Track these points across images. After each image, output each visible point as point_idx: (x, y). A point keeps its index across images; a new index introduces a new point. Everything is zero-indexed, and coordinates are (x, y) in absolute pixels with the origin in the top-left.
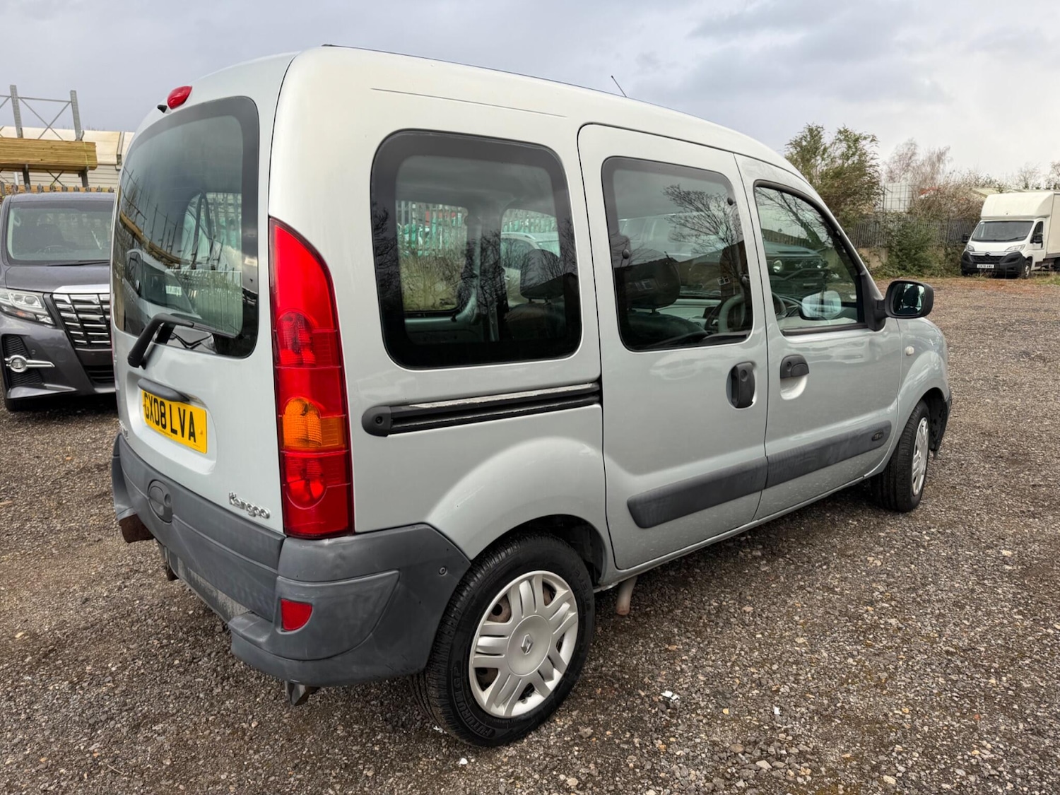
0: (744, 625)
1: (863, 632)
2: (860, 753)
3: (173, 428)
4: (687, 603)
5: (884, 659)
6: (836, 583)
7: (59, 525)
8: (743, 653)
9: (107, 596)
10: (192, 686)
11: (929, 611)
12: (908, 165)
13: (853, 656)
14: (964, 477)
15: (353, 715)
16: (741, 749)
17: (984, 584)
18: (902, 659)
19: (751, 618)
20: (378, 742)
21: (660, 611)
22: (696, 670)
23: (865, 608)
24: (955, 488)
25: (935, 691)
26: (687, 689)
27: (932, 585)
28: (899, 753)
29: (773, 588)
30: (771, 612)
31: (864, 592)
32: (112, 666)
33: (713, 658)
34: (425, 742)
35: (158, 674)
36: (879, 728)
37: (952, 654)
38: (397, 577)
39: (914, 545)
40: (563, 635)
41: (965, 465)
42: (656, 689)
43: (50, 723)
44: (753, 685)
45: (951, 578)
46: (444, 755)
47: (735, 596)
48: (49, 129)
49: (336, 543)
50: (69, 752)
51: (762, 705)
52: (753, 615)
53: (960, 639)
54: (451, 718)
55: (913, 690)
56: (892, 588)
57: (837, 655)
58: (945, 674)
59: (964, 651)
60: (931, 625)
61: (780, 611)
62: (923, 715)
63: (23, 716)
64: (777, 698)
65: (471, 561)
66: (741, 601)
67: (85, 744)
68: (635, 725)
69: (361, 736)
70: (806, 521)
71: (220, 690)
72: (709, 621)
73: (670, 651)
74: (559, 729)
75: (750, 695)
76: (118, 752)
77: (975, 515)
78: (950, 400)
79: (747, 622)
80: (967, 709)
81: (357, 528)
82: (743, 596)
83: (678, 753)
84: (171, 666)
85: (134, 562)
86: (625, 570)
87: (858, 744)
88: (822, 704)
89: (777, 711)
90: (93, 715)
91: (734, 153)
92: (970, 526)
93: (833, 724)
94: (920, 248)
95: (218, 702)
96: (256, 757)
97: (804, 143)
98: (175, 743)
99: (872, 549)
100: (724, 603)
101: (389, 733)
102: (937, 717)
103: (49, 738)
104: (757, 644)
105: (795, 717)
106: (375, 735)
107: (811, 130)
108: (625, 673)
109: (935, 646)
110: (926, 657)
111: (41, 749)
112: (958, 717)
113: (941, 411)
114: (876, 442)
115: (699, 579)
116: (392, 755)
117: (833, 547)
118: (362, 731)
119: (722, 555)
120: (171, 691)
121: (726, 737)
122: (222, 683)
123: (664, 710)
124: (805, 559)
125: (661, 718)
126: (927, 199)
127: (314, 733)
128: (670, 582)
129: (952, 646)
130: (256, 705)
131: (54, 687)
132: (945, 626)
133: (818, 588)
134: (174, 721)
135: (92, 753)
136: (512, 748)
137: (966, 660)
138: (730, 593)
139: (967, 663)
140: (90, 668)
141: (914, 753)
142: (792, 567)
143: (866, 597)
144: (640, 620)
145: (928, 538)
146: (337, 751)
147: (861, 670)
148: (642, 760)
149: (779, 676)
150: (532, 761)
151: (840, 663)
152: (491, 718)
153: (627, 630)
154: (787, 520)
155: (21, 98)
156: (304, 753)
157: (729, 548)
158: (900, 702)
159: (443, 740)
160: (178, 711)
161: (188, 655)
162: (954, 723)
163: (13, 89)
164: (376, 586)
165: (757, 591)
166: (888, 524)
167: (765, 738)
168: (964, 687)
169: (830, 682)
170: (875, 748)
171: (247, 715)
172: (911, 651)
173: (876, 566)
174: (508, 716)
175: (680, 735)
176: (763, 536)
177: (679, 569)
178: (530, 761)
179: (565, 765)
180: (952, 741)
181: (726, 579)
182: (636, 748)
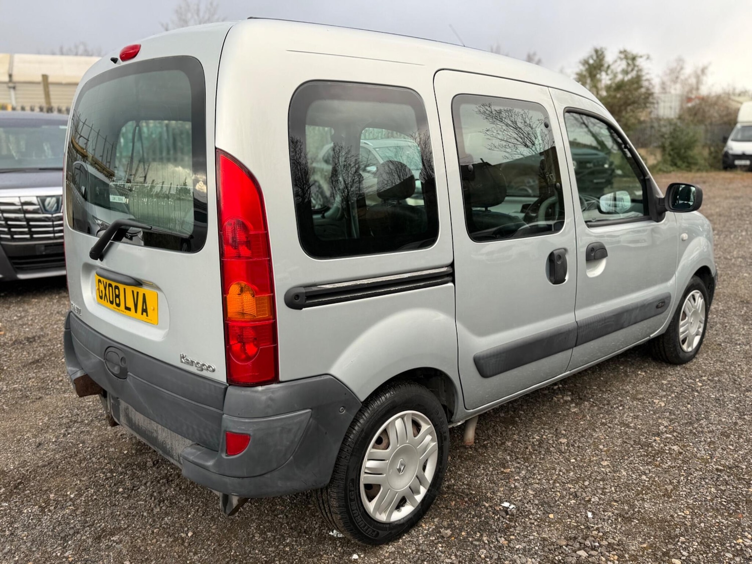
0: (561, 452)
1: (653, 456)
2: (654, 543)
4: (515, 437)
5: (670, 475)
6: (631, 420)
8: (561, 473)
9: (55, 441)
10: (136, 507)
11: (702, 440)
12: (677, 78)
13: (645, 474)
14: (728, 336)
15: (265, 525)
16: (565, 543)
17: (744, 419)
18: (683, 475)
19: (566, 447)
20: (288, 544)
21: (494, 444)
22: (526, 487)
23: (654, 438)
24: (720, 345)
25: (709, 498)
26: (520, 501)
27: (704, 420)
28: (683, 543)
29: (581, 424)
30: (581, 443)
31: (652, 426)
32: (71, 494)
33: (539, 477)
34: (324, 544)
35: (107, 499)
36: (667, 526)
37: (721, 471)
39: (690, 390)
40: (426, 460)
41: (728, 327)
42: (497, 501)
43: (30, 537)
44: (571, 497)
45: (719, 415)
46: (340, 553)
47: (552, 431)
50: (49, 558)
51: (578, 511)
52: (568, 445)
53: (726, 460)
54: (347, 523)
55: (692, 498)
56: (674, 423)
57: (634, 473)
58: (716, 485)
59: (730, 468)
60: (704, 450)
61: (588, 442)
62: (700, 515)
64: (589, 506)
66: (557, 434)
67: (60, 552)
68: (484, 527)
69: (274, 540)
70: (604, 373)
71: (158, 510)
72: (534, 450)
73: (505, 473)
74: (426, 532)
75: (569, 504)
76: (88, 557)
77: (737, 366)
78: (716, 274)
79: (563, 450)
80: (733, 510)
82: (558, 431)
83: (517, 547)
84: (117, 493)
85: (72, 414)
86: (472, 410)
87: (652, 538)
88: (624, 509)
89: (590, 515)
90: (62, 530)
92: (733, 374)
93: (633, 523)
94: (688, 147)
95: (159, 519)
96: (196, 557)
98: (131, 549)
99: (657, 394)
100: (544, 437)
101: (296, 538)
102: (711, 516)
103: (31, 548)
104: (572, 467)
105: (604, 519)
106: (285, 540)
108: (472, 490)
109: (707, 465)
110: (701, 473)
111: (26, 556)
112: (726, 516)
113: (710, 284)
114: (659, 309)
115: (523, 418)
116: (299, 554)
117: (627, 392)
118: (274, 537)
119: (540, 400)
120: (120, 511)
121: (552, 534)
123: (504, 516)
124: (606, 402)
125: (502, 522)
126: (694, 107)
127: (237, 539)
128: (501, 422)
129: (721, 465)
130: (188, 520)
132: (715, 450)
133: (616, 424)
135: (67, 558)
136: (391, 546)
137: (732, 475)
138: (549, 429)
139: (732, 477)
140: (53, 496)
141: (694, 543)
142: (596, 408)
143: (654, 430)
144: (480, 451)
145: (700, 384)
146: (257, 551)
147: (652, 484)
148: (491, 552)
149: (590, 489)
150: (407, 555)
151: (636, 479)
152: (375, 523)
153: (471, 458)
154: (590, 372)
156: (232, 553)
157: (545, 394)
158: (682, 506)
159: (338, 542)
161: (128, 484)
162: (724, 521)
165: (570, 427)
166: (670, 375)
167: (582, 534)
168: (731, 495)
169: (629, 493)
170: (665, 540)
171: (183, 528)
172: (690, 469)
173: (661, 407)
174: (388, 521)
175: (518, 534)
176: (571, 385)
177: (508, 411)
178: (406, 555)
179: (433, 557)
180: (722, 534)
181: (544, 419)
182: (485, 543)
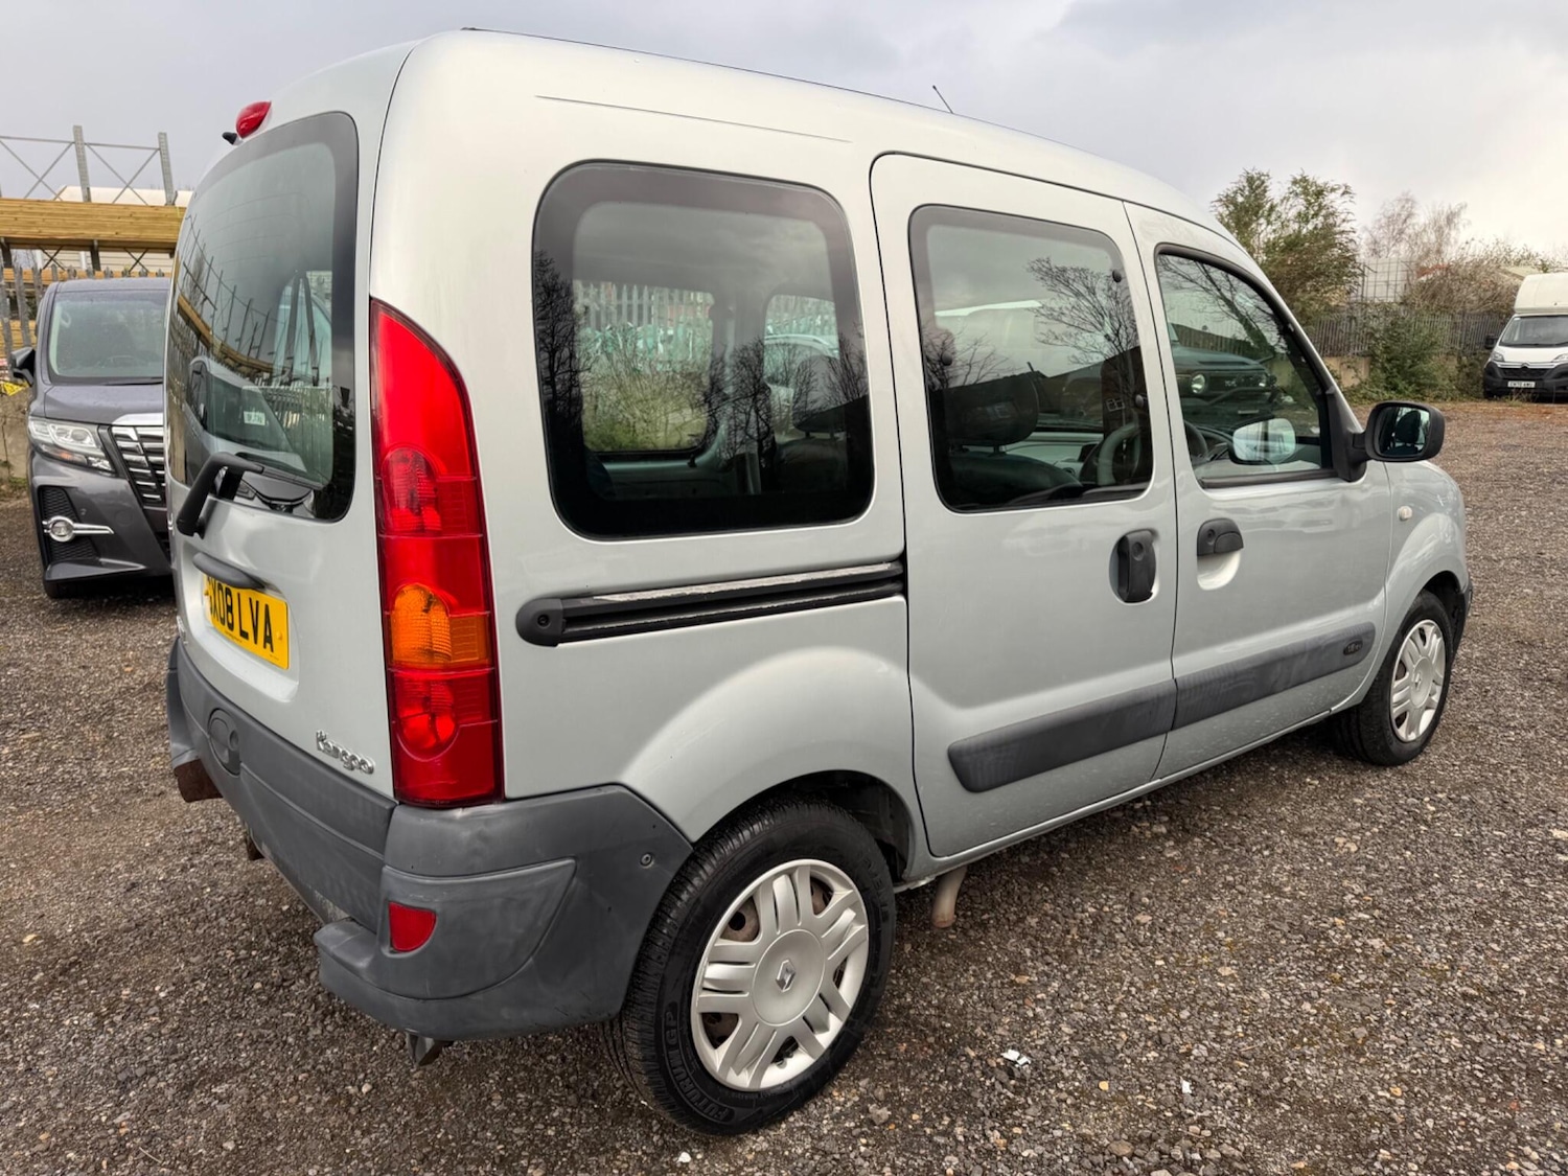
0: (1137, 944)
1: (1327, 959)
2: (1322, 1161)
3: (243, 629)
4: (1048, 907)
5: (1362, 1005)
6: (1285, 879)
7: (105, 770)
8: (1133, 990)
9: (164, 881)
10: (277, 1025)
11: (1434, 928)
12: (1401, 232)
13: (1310, 999)
14: (1491, 711)
15: (518, 1076)
16: (1127, 1151)
17: (1524, 885)
18: (1391, 1005)
19: (1148, 934)
20: (554, 1122)
21: (1003, 920)
22: (1058, 1017)
23: (1331, 919)
24: (1476, 729)
25: (1445, 1060)
26: (1043, 1047)
27: (1439, 885)
28: (1386, 1163)
29: (1184, 885)
30: (1181, 925)
31: (1330, 894)
32: (161, 990)
33: (1086, 998)
34: (626, 1124)
35: (228, 1004)
36: (1352, 1120)
37: (1472, 999)
38: (571, 869)
39: (1411, 820)
40: (845, 960)
41: (1492, 693)
42: (993, 1047)
43: (60, 1078)
44: (1149, 1043)
45: (1471, 874)
46: (656, 1147)
47: (1123, 898)
48: (128, 190)
49: (472, 816)
50: (84, 1124)
51: (1162, 1076)
52: (1152, 929)
53: (1485, 974)
55: (1408, 1058)
56: (1375, 889)
57: (1286, 996)
58: (1461, 1031)
59: (1492, 994)
60: (1438, 950)
61: (1194, 923)
62: (1425, 1100)
63: (21, 1066)
64: (1187, 1066)
65: (693, 844)
66: (1133, 905)
67: (109, 1112)
68: (960, 1104)
69: (528, 1111)
70: (1238, 779)
71: (319, 1032)
72: (1082, 938)
73: (1018, 985)
74: (838, 1108)
75: (1144, 1059)
76: (158, 1127)
77: (1509, 772)
78: (1470, 589)
79: (1142, 940)
80: (1499, 1092)
81: (509, 792)
82: (1136, 898)
83: (1025, 1154)
84: (249, 991)
85: (209, 828)
86: (946, 858)
87: (1319, 1147)
88: (1259, 1078)
89: (1186, 1087)
90: (125, 1067)
91: (1123, 200)
92: (1501, 790)
93: (1278, 1111)
94: (1420, 355)
95: (315, 1050)
96: (366, 1141)
97: (1240, 199)
98: (243, 1114)
99: (1342, 825)
100: (1106, 909)
101: (572, 1107)
102: (1449, 1103)
103: (56, 1102)
104: (1156, 977)
105: (1216, 1098)
106: (549, 1111)
107: (1250, 180)
108: (946, 1020)
109: (1444, 985)
110: (1430, 1002)
111: (42, 1119)
112: (1482, 1104)
113: (1456, 608)
114: (1351, 656)
115: (1068, 869)
116: (573, 1144)
117: (1281, 820)
118: (531, 1103)
119: (1104, 831)
120: (245, 1032)
121: (1101, 1127)
122: (322, 1021)
123: (1005, 1080)
124: (1236, 839)
125: (1000, 1094)
126: (1431, 283)
127: (456, 1105)
128: (1022, 873)
129: (1472, 985)
130: (372, 1057)
131: (72, 1021)
132: (1460, 952)
133: (1254, 887)
134: (245, 1080)
135: (117, 1127)
136: (761, 1138)
137: (1497, 1009)
138: (1117, 892)
139: (1496, 1015)
140: (128, 992)
141: (1410, 1164)
142: (1215, 851)
143: (1333, 901)
144: (972, 933)
145: (1433, 809)
146: (489, 1134)
147: (1324, 1022)
148: (968, 1162)
149: (1191, 1029)
150: (793, 1160)
151: (1290, 1010)
153: (952, 948)
154: (1209, 776)
155: (89, 145)
156: (439, 1136)
157: (1116, 820)
158: (1387, 1077)
159: (655, 1122)
160: (252, 1065)
161: (275, 974)
162: (1477, 1115)
163: (78, 130)
164: (537, 884)
165: (1159, 890)
166: (1369, 786)
167: (1166, 1132)
168: (1493, 1054)
169: (1273, 1041)
170: (1346, 1153)
171: (356, 1073)
172: (1406, 992)
173: (1349, 853)
174: (755, 1088)
175: (1029, 1122)
176: (1170, 802)
177: (1037, 853)
178: (789, 1160)
179: (844, 1168)
180: (1472, 1146)
181: (1110, 870)
182: (958, 1142)
